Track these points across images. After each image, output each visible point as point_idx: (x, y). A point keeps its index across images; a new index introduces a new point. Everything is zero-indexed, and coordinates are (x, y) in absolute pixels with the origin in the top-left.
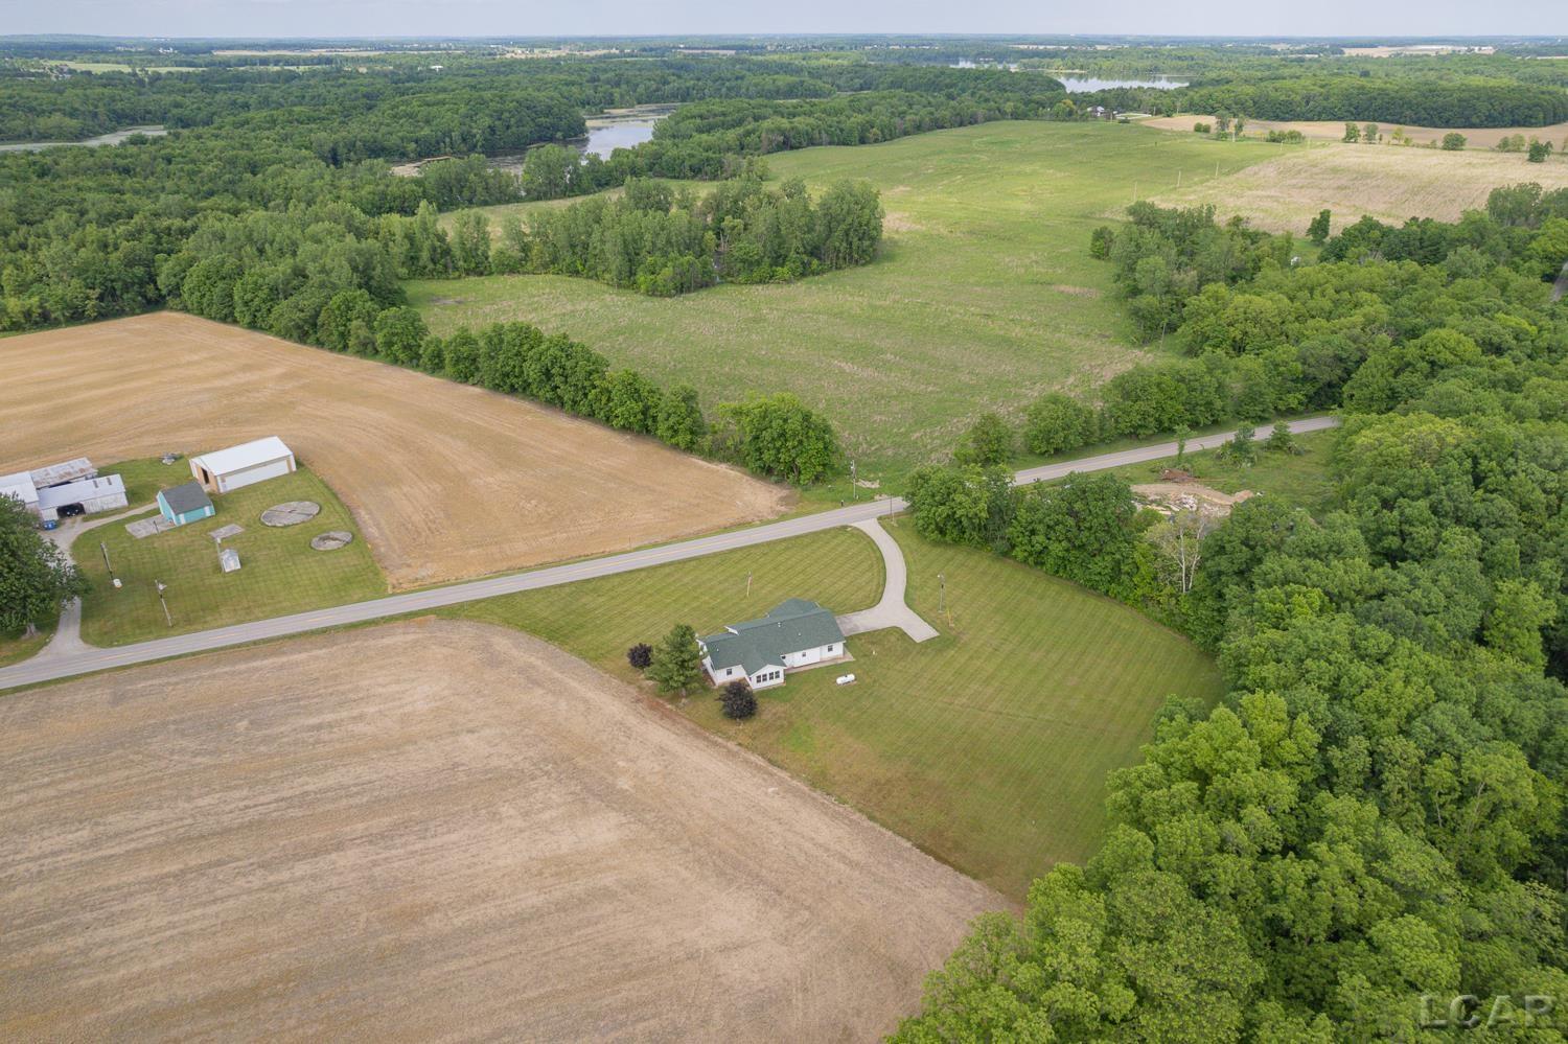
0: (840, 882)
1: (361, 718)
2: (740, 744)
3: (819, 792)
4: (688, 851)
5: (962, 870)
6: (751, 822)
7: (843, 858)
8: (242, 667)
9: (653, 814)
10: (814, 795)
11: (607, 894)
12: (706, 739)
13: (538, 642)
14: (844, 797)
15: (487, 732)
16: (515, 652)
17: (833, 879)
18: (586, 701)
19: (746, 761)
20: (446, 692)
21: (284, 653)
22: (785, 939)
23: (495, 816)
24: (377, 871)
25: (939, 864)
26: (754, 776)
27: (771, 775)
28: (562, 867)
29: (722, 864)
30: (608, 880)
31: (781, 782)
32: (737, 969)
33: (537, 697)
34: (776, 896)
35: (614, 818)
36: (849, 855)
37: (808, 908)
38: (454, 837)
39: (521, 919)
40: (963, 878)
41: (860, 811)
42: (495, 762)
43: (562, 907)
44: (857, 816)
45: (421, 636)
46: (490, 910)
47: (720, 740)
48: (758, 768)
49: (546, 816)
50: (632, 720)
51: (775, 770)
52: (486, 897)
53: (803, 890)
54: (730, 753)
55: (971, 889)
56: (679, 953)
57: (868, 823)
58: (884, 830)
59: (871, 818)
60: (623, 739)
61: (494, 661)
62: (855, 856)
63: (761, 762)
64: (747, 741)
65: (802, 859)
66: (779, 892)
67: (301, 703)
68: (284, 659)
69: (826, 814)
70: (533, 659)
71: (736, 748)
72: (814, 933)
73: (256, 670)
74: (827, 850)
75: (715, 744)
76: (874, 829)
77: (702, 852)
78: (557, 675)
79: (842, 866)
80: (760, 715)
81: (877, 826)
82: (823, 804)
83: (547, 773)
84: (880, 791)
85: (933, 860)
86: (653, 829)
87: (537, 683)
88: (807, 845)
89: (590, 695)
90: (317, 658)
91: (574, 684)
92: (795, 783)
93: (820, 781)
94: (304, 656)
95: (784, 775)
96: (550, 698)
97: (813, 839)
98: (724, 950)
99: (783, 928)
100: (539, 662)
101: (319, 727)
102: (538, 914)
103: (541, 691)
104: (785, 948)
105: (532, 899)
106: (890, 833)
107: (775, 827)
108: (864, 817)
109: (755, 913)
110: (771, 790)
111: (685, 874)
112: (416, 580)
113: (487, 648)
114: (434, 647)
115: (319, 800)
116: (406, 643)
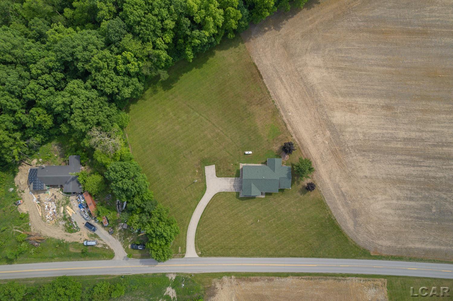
0: (286, 75)
1: (398, 198)
2: (292, 136)
3: (278, 108)
4: (319, 101)
5: (256, 67)
6: (300, 104)
7: (282, 82)
8: (437, 247)
9: (324, 118)
10: (280, 107)
11: (342, 95)
12: (300, 143)
13: (338, 221)
14: (272, 103)
15: (362, 175)
16: (347, 217)
17: (288, 77)
18: (330, 178)
19: (293, 128)
20: (372, 201)
21: (424, 250)
22: (306, 64)
23: (364, 135)
24: (395, 127)
25: (260, 71)
26: (292, 121)
27: (288, 120)
28: (351, 108)
29: (312, 93)
30: (341, 99)
31: (286, 116)
32: (319, 61)
33: (345, 187)
34: (303, 77)
35: (334, 120)
36: (280, 83)
37: (297, 71)
38: (375, 131)
39: (363, 95)
40: (257, 64)
41: (270, 96)
42: (361, 158)
43: (354, 95)
44: (272, 95)
45: (377, 242)
46: (369, 101)
47: (297, 140)
48: (290, 124)
49: (351, 129)
50: (319, 162)
51: (286, 122)
52: (371, 106)
53: (296, 76)
54: (296, 133)
55: (257, 60)
56: (330, 70)
57: (271, 91)
58: (268, 87)
59: (269, 92)
60: (324, 154)
61: (355, 215)
62: (279, 82)
63: (288, 126)
64: (289, 137)
65: (292, 86)
66: (301, 78)
67: (416, 215)
68: (423, 246)
69: (279, 99)
70: (342, 210)
71: (293, 135)
72: (299, 63)
73: (432, 243)
74: (285, 87)
75: (299, 140)
76: (270, 89)
77: (316, 99)
78: (336, 197)
79: (284, 80)
80: (281, 146)
81: (269, 90)
82: (279, 103)
83: (348, 147)
84: (261, 102)
85: (261, 73)
86: (325, 112)
87: (343, 195)
88: (289, 90)
89: (328, 181)
90: (412, 242)
92: (283, 114)
93: (276, 112)
94: (417, 245)
95: (284, 118)
96: (340, 184)
97: (287, 92)
98: (320, 67)
99: (305, 68)
101: (410, 199)
102: (358, 95)
103: (343, 190)
104: (307, 62)
105: (360, 100)
106: (267, 86)
107: (294, 99)
108: (270, 94)
109: (310, 74)
110: (290, 114)
111: (322, 93)
112: (376, 286)
113: (356, 224)
114: (373, 232)
115: (410, 161)
116: (382, 239)
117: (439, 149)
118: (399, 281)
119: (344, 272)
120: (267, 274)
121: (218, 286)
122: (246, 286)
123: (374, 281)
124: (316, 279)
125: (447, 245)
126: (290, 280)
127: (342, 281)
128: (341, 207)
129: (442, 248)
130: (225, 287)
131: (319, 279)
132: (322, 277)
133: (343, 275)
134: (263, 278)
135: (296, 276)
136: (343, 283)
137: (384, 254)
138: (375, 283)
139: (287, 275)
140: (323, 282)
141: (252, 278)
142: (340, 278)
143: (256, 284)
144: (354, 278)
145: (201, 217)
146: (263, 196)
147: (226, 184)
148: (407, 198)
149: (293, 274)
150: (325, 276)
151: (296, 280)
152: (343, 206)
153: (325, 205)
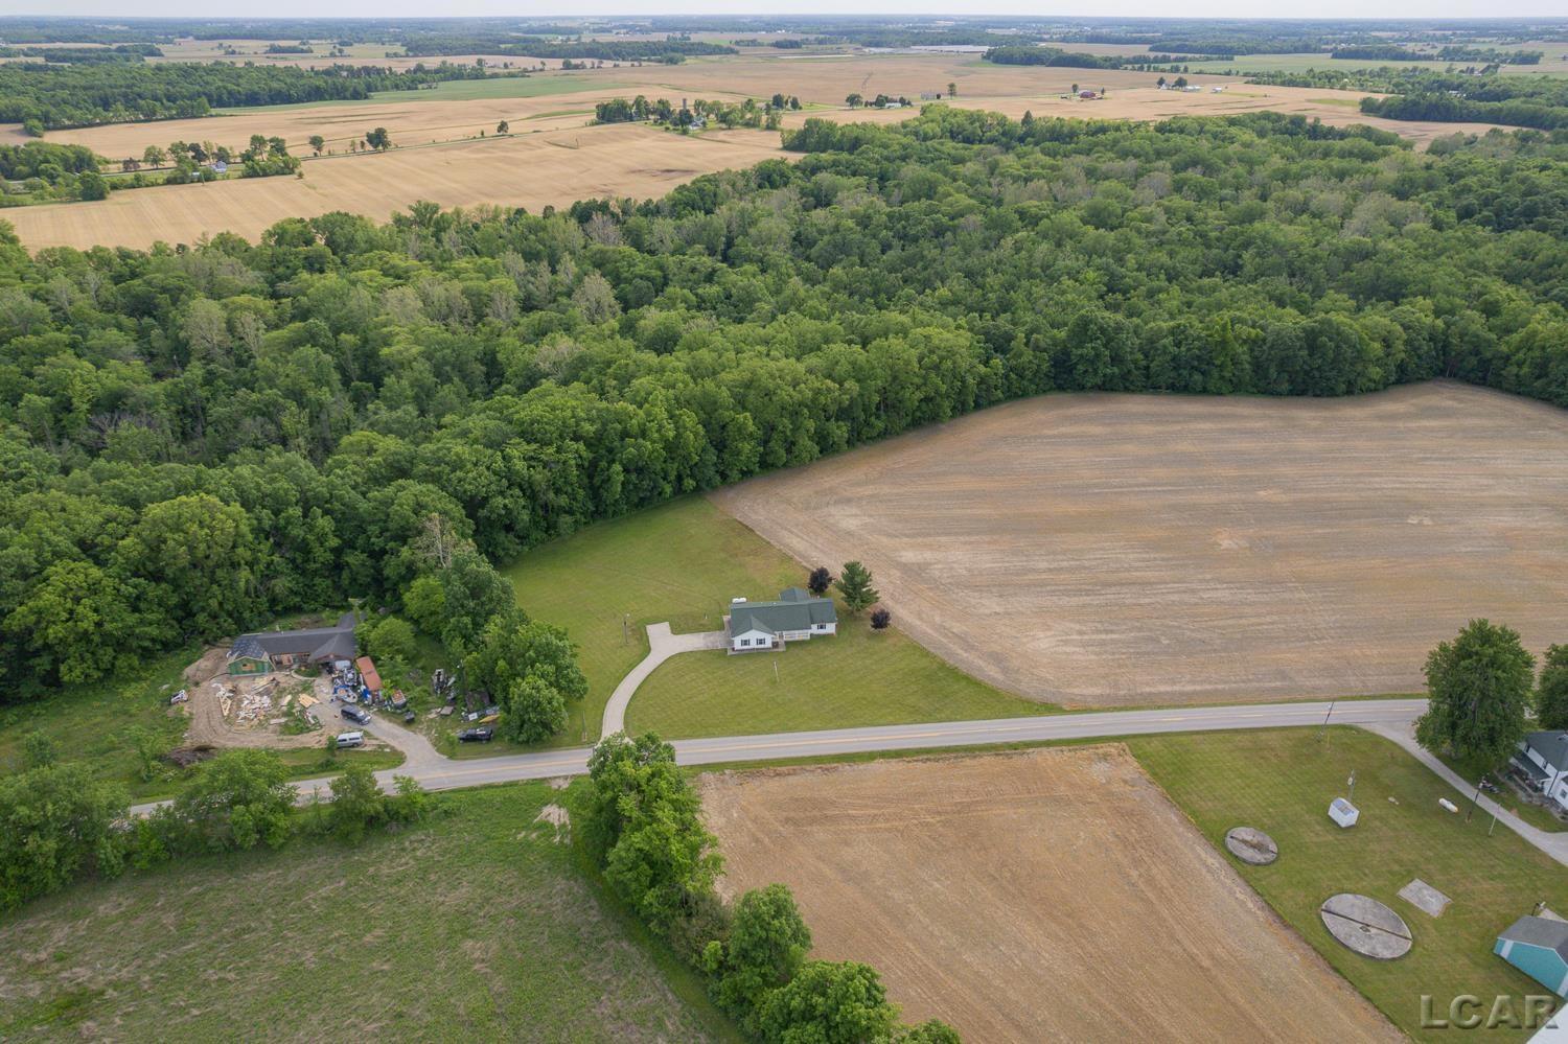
0: (798, 526)
1: (1080, 633)
4: (867, 544)
6: (832, 549)
7: (791, 532)
8: (1208, 686)
9: (883, 559)
11: (907, 536)
13: (963, 669)
14: (777, 552)
15: (987, 612)
16: (980, 662)
17: (801, 527)
18: (921, 619)
20: (1025, 640)
22: (831, 515)
23: (969, 570)
24: (1025, 558)
25: (749, 526)
27: (812, 565)
28: (930, 547)
29: (850, 538)
30: (905, 540)
31: (810, 561)
32: (853, 511)
33: (957, 628)
34: (829, 526)
35: (903, 560)
36: (788, 533)
37: (817, 521)
38: (989, 565)
39: (946, 534)
40: (742, 521)
42: (976, 595)
43: (929, 535)
44: (776, 544)
45: (1069, 691)
46: (961, 539)
49: (940, 566)
50: (890, 602)
52: (965, 543)
53: (816, 526)
55: (742, 518)
56: (876, 517)
57: (772, 542)
58: (767, 539)
59: (769, 543)
60: (897, 594)
61: (997, 659)
62: (785, 533)
65: (811, 536)
66: (827, 527)
67: (1133, 650)
68: (1176, 688)
69: (793, 547)
70: (965, 655)
72: (818, 515)
73: (1192, 682)
74: (797, 536)
77: (860, 542)
78: (944, 640)
79: (793, 530)
83: (942, 584)
84: (757, 552)
87: (958, 637)
88: (806, 539)
89: (918, 623)
90: (1148, 685)
91: (930, 631)
94: (1162, 688)
95: (804, 564)
96: (947, 625)
97: (803, 540)
98: (856, 516)
99: (830, 518)
100: (960, 651)
101: (1107, 632)
102: (939, 535)
103: (953, 630)
104: (832, 513)
105: (943, 539)
106: (764, 538)
108: (773, 544)
109: (840, 523)
111: (869, 537)
112: (1105, 757)
113: (1005, 671)
114: (1052, 679)
116: (1078, 686)
117: (1122, 575)
118: (1155, 742)
120: (817, 760)
123: (1095, 748)
125: (1226, 682)
126: (878, 766)
127: (1016, 758)
129: (1220, 687)
132: (962, 754)
133: (1014, 747)
134: (808, 768)
135: (894, 758)
136: (1018, 761)
137: (1096, 706)
138: (1100, 751)
139: (870, 756)
140: (968, 762)
142: (1009, 752)
143: (791, 779)
144: (1044, 750)
145: (639, 687)
146: (781, 649)
147: (694, 642)
148: (1099, 632)
149: (885, 755)
150: (972, 751)
151: (895, 766)
152: (966, 651)
153: (926, 654)
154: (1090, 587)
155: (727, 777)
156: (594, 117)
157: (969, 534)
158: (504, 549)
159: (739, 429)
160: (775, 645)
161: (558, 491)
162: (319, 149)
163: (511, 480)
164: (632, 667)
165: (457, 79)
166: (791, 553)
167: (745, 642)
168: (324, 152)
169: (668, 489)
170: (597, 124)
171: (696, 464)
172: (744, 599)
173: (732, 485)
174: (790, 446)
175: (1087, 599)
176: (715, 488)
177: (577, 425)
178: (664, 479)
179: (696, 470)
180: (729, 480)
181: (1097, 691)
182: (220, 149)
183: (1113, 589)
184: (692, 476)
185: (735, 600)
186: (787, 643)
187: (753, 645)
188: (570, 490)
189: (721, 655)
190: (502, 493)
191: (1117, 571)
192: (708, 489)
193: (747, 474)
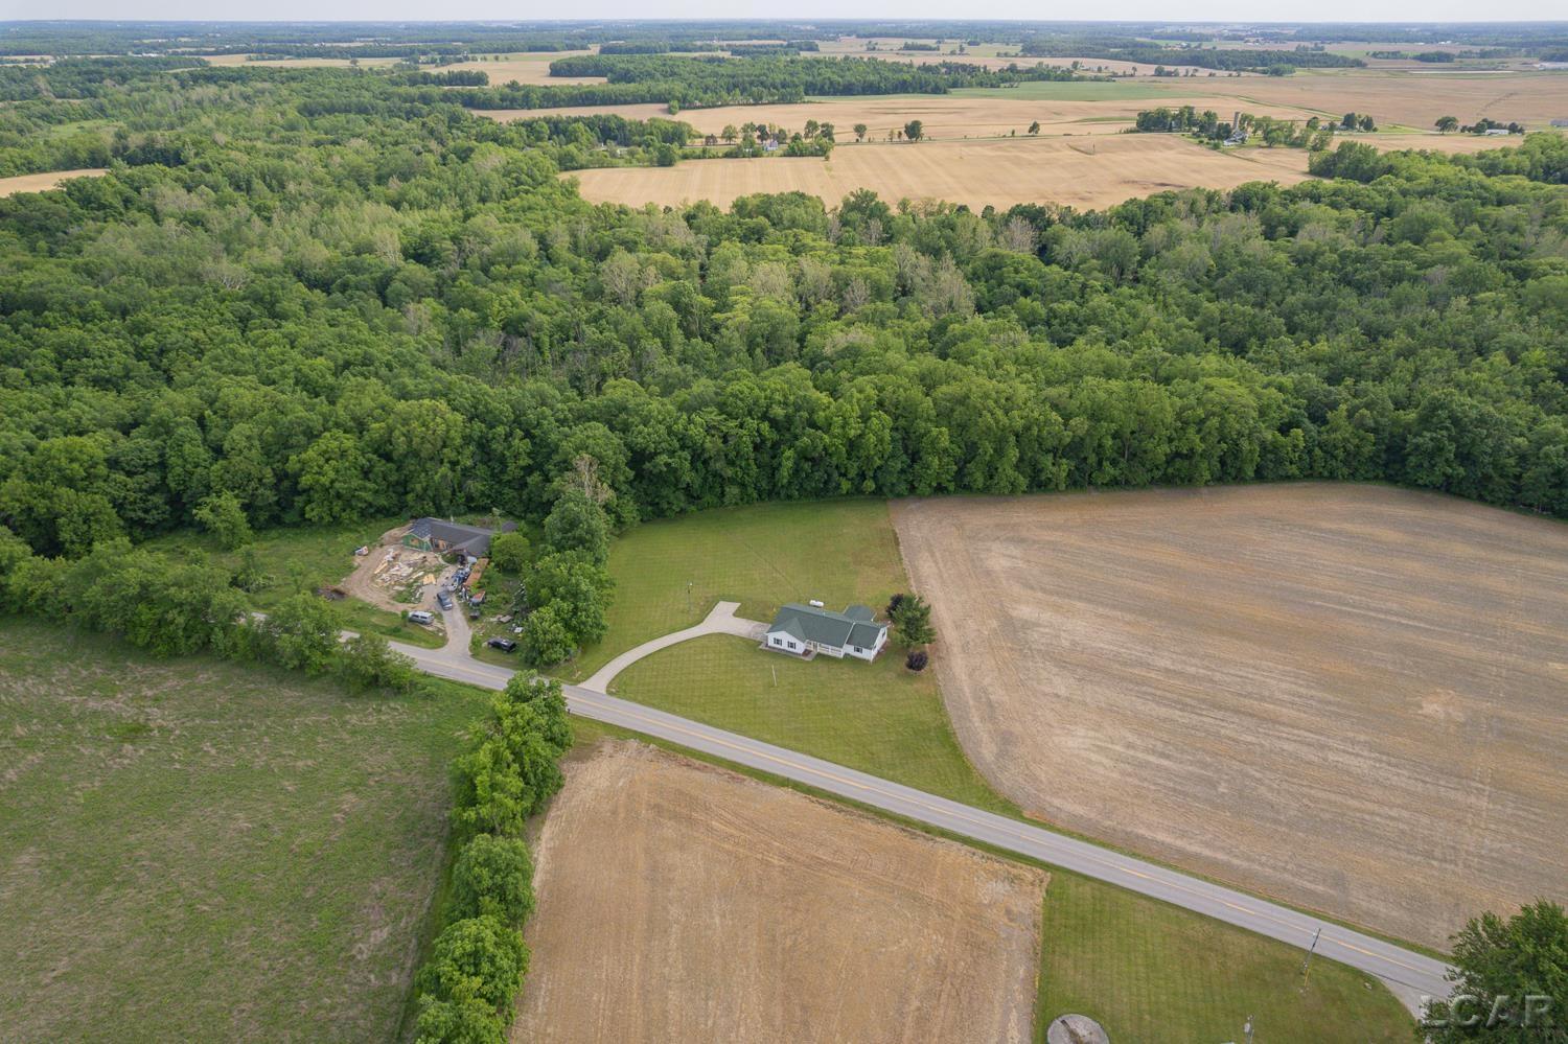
0: (945, 551)
1: (1129, 746)
3: (908, 576)
4: (994, 588)
5: (895, 534)
6: (953, 582)
7: (932, 555)
8: (1221, 856)
9: (994, 605)
11: (1044, 590)
13: (960, 736)
14: (900, 569)
15: (1047, 690)
16: (985, 737)
17: (947, 553)
18: (971, 675)
20: (1058, 732)
21: (1179, 851)
22: (988, 550)
23: (1074, 643)
24: (1150, 650)
25: (900, 538)
26: (927, 595)
27: (919, 592)
28: (1057, 608)
29: (984, 576)
30: (1039, 595)
31: (918, 587)
32: (1016, 552)
33: (998, 694)
34: (976, 560)
35: (1015, 613)
36: (928, 555)
37: (968, 552)
38: (1102, 645)
39: (1089, 601)
40: (898, 531)
41: (901, 563)
42: (1055, 670)
43: (1069, 596)
44: (906, 564)
45: (1048, 798)
46: (1101, 610)
49: (1047, 630)
50: (955, 649)
51: (915, 593)
53: (963, 557)
55: (901, 531)
56: (1032, 564)
57: (905, 559)
59: (900, 559)
60: (971, 644)
61: (1006, 740)
62: (926, 554)
65: (949, 563)
66: (972, 560)
67: (1171, 785)
68: (1179, 843)
69: (917, 569)
70: (977, 724)
72: (976, 547)
73: (1207, 844)
74: (935, 561)
77: (988, 583)
78: (971, 703)
79: (937, 554)
81: (903, 557)
82: (913, 572)
83: (1030, 649)
84: (881, 565)
85: (900, 540)
86: (1002, 601)
87: (990, 704)
88: (941, 565)
89: (964, 677)
90: (1149, 827)
91: (966, 689)
92: (913, 584)
93: (901, 579)
94: (1161, 837)
96: (991, 689)
97: (935, 566)
98: (1014, 557)
99: (985, 553)
101: (1163, 755)
102: (1080, 598)
103: (991, 697)
104: (992, 548)
105: (1080, 605)
106: (902, 553)
107: (946, 576)
108: (903, 561)
109: (990, 560)
110: (927, 587)
111: (1004, 581)
112: (1013, 880)
113: (1001, 754)
114: (1044, 780)
115: (1175, 702)
116: (1064, 798)
118: (1086, 890)
119: (933, 822)
120: (734, 766)
121: (607, 749)
122: (673, 773)
123: (1014, 867)
124: (851, 814)
125: (1249, 859)
126: (784, 795)
127: (920, 841)
128: (976, 720)
129: (1236, 862)
130: (621, 757)
131: (860, 816)
132: (871, 815)
133: (928, 829)
134: (720, 770)
135: (803, 792)
136: (921, 845)
137: (1059, 824)
138: (1015, 871)
139: (784, 782)
140: (869, 825)
141: (698, 763)
142: (918, 832)
143: (696, 774)
144: (958, 845)
145: (660, 650)
146: (807, 659)
147: (744, 628)
148: (1154, 752)
149: (797, 786)
150: (881, 815)
151: (798, 799)
152: (982, 719)
153: (938, 707)
154: (1193, 703)
155: (646, 751)
156: (1134, 125)
157: (1114, 607)
158: (669, 503)
159: (932, 443)
160: (807, 653)
161: (731, 463)
162: (861, 136)
163: (684, 442)
164: (673, 631)
165: (1044, 80)
166: (911, 575)
167: (778, 641)
168: (865, 139)
169: (846, 485)
170: (1131, 131)
171: (879, 468)
172: (821, 604)
173: (921, 497)
174: (991, 473)
175: (1176, 714)
176: (899, 496)
177: (769, 406)
178: (844, 475)
179: (879, 474)
180: (918, 492)
181: (1080, 810)
182: (781, 131)
183: (1220, 715)
184: (875, 478)
185: (813, 602)
186: (819, 655)
187: (784, 646)
188: (743, 464)
189: (753, 646)
190: (672, 453)
191: (1249, 695)
192: (890, 496)
193: (940, 490)
